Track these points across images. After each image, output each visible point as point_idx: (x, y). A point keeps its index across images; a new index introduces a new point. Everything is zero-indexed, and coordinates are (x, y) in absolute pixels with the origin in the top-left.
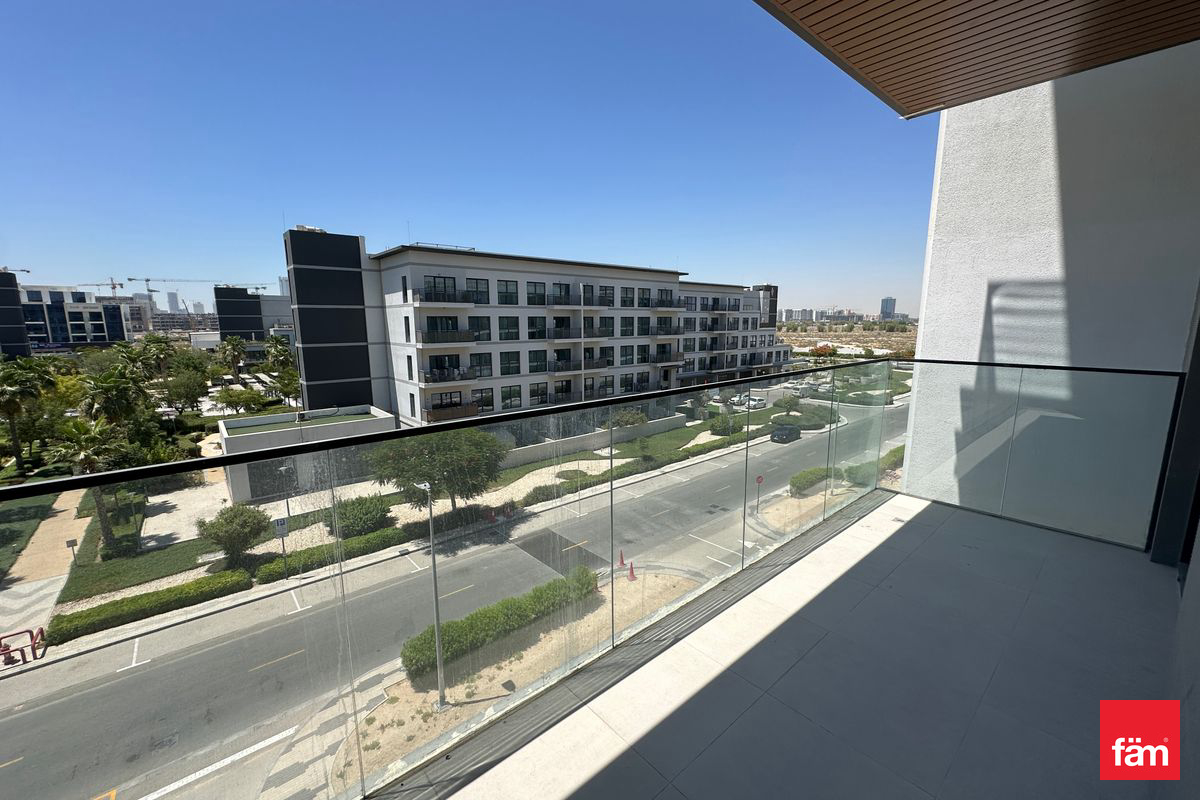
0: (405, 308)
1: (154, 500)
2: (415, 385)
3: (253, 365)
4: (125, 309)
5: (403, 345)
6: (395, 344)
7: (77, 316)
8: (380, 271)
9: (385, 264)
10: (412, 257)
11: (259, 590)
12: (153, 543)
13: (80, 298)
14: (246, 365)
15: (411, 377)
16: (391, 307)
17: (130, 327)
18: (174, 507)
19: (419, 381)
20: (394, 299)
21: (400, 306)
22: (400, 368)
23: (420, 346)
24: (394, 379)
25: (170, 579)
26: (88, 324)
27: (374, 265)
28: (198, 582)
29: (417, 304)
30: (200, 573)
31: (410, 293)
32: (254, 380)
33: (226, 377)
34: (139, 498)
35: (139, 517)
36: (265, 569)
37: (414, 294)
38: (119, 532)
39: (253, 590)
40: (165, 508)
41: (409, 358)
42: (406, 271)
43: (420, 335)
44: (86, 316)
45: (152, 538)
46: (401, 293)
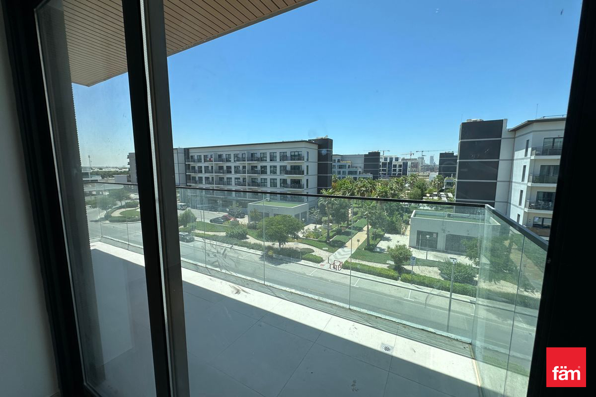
0: (525, 160)
1: (387, 235)
2: (521, 209)
3: (448, 189)
4: (409, 163)
5: (519, 183)
6: (515, 182)
7: (395, 166)
8: (514, 138)
9: (518, 133)
10: (535, 127)
11: (399, 283)
12: (378, 250)
13: (397, 159)
14: (446, 189)
15: (520, 204)
16: (517, 159)
17: (410, 170)
18: (391, 240)
19: (525, 206)
20: (519, 154)
21: (523, 159)
22: (515, 198)
23: (530, 184)
24: (510, 203)
25: (377, 264)
26: (397, 169)
27: (511, 135)
28: (382, 269)
29: (533, 158)
30: (385, 266)
31: (530, 150)
32: (445, 196)
33: (434, 193)
34: (382, 233)
35: (379, 239)
36: (405, 275)
37: (533, 150)
38: (371, 242)
39: (398, 281)
40: (388, 239)
41: (522, 191)
42: (530, 137)
43: (531, 177)
44: (397, 166)
45: (379, 248)
46: (524, 150)
